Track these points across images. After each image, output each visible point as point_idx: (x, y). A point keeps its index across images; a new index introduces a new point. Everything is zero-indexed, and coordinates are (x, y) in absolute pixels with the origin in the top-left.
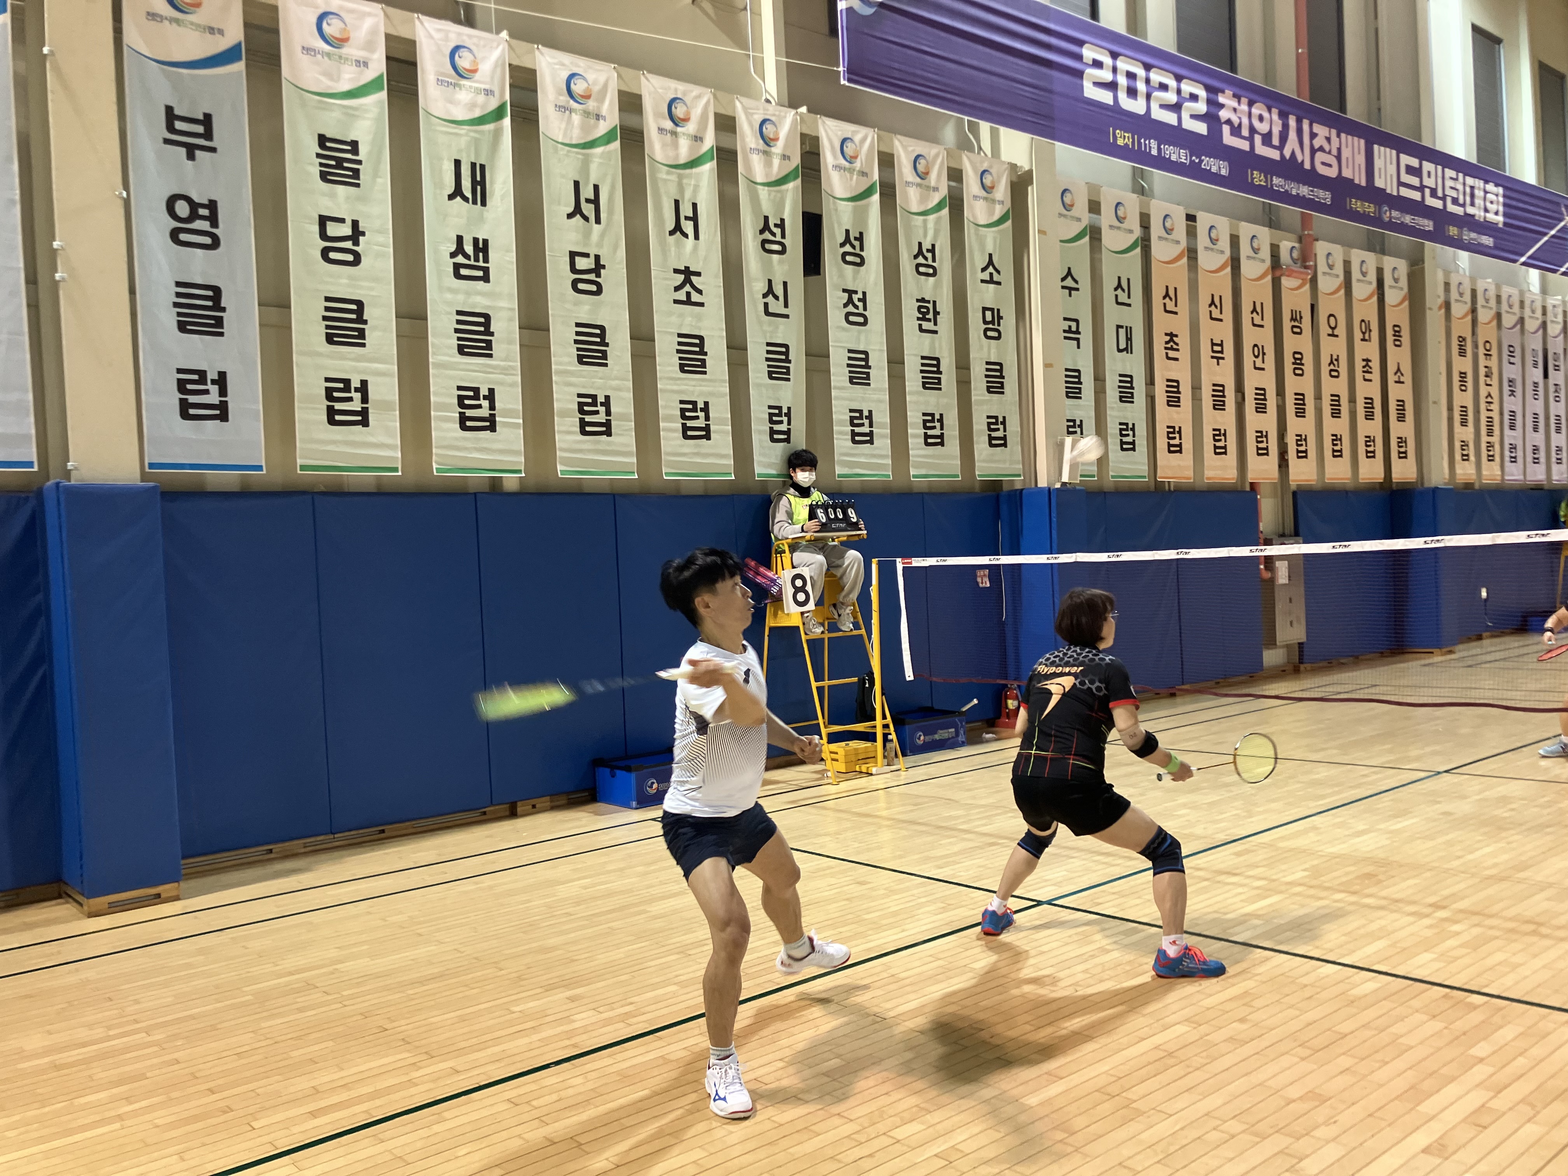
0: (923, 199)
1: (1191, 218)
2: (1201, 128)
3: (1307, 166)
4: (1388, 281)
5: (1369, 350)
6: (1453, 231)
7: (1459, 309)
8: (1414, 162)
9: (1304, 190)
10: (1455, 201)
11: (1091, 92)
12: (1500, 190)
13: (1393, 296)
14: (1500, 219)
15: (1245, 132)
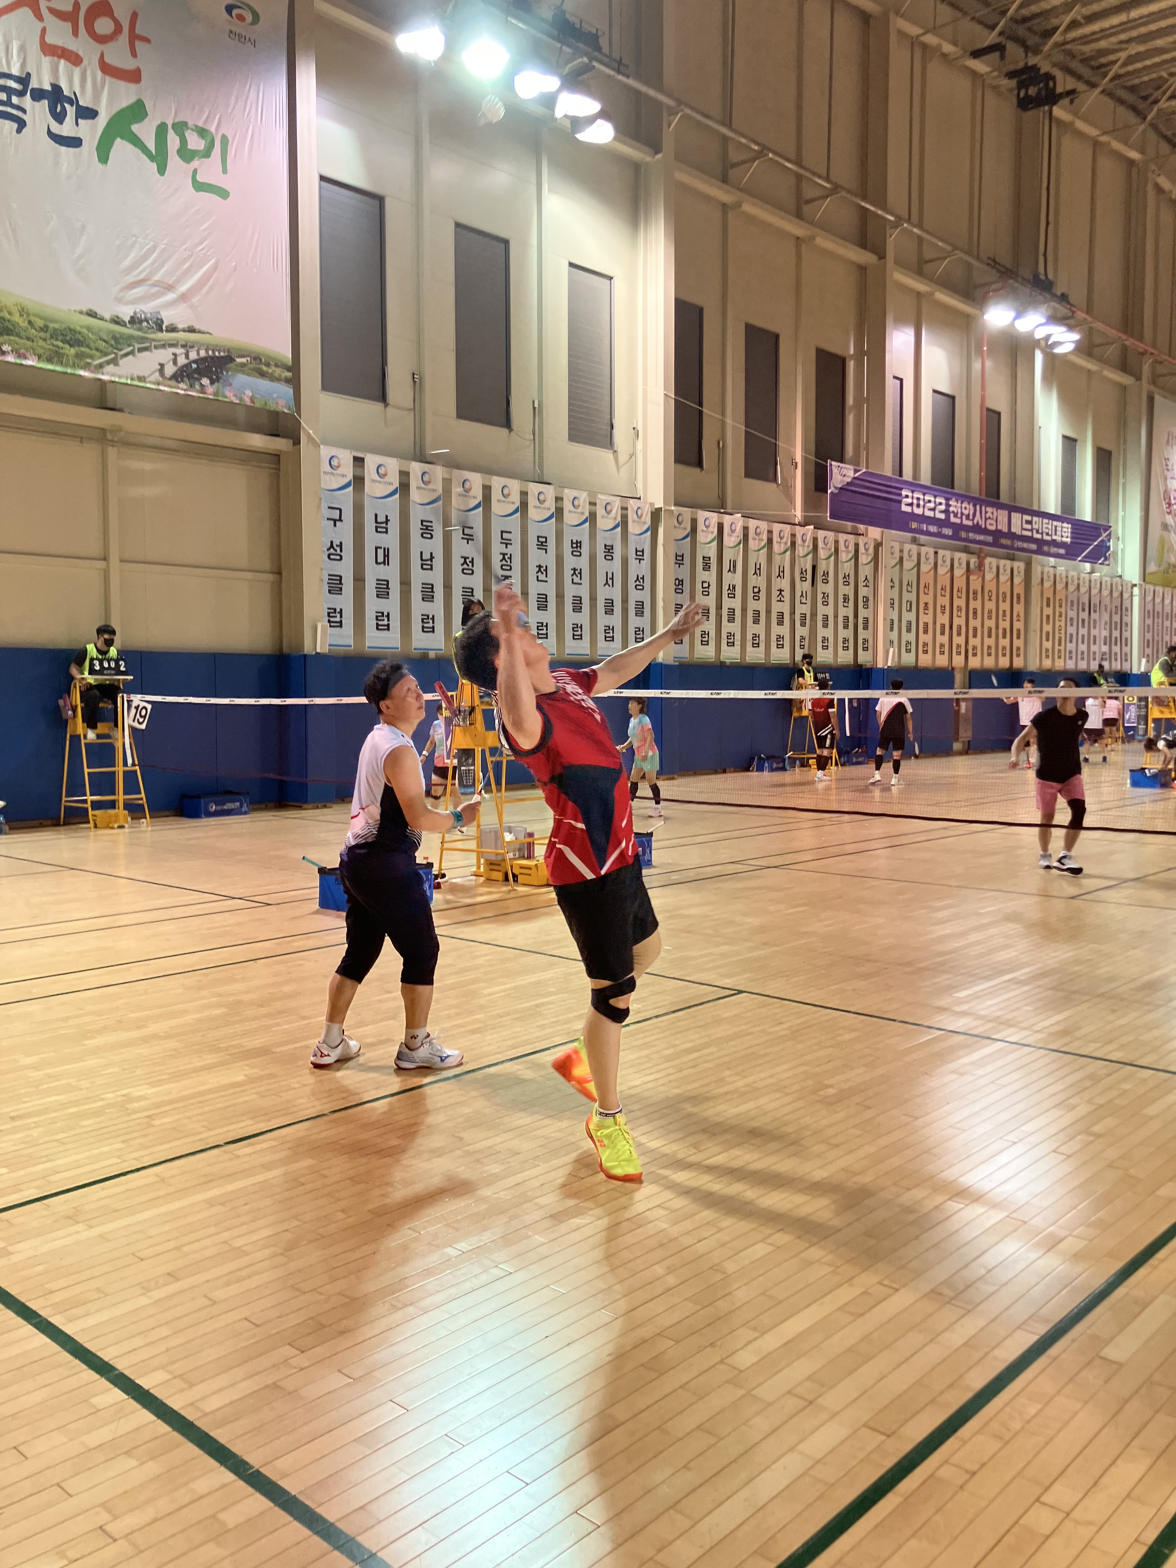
0: (847, 556)
1: (936, 553)
2: (942, 516)
3: (983, 526)
4: (1015, 573)
5: (1005, 606)
6: (1046, 548)
7: (1047, 584)
8: (1029, 518)
9: (981, 538)
10: (1047, 534)
11: (904, 508)
12: (1070, 526)
13: (1017, 580)
14: (1069, 540)
15: (959, 515)
